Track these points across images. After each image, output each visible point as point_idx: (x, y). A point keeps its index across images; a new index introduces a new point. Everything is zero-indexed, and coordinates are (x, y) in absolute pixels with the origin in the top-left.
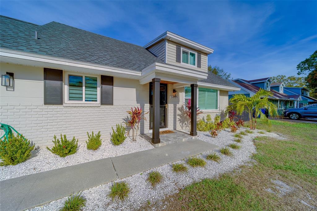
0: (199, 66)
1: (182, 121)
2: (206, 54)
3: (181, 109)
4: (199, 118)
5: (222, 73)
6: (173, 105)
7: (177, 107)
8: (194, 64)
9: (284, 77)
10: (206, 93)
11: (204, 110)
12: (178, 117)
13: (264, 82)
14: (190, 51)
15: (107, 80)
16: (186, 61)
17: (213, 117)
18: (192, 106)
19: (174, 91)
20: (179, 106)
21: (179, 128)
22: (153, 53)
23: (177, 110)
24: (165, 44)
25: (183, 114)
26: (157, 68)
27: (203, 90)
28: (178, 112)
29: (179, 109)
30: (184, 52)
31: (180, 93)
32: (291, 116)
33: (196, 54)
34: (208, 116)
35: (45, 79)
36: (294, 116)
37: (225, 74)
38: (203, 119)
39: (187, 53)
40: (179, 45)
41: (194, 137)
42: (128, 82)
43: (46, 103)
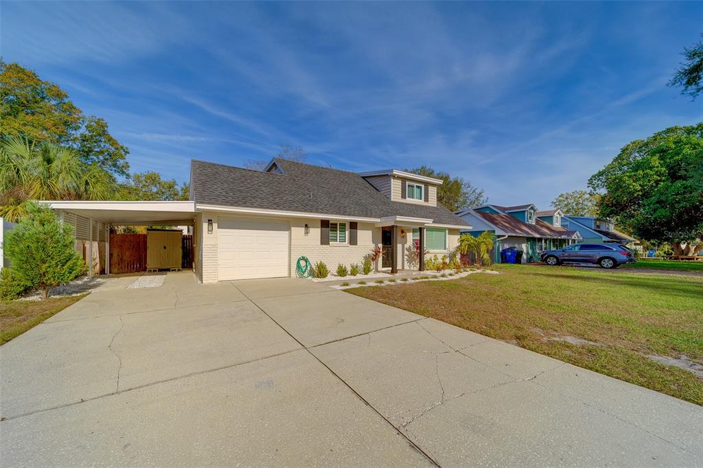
0: (426, 200)
1: (410, 261)
2: (434, 185)
3: (409, 250)
4: (427, 257)
5: (469, 189)
6: (401, 245)
7: (405, 247)
8: (421, 199)
9: (584, 194)
10: (434, 232)
11: (431, 251)
12: (406, 257)
13: (524, 211)
14: (415, 184)
15: (354, 226)
16: (411, 196)
17: (440, 257)
18: (419, 245)
19: (403, 232)
20: (407, 246)
21: (406, 267)
22: (375, 186)
23: (405, 251)
24: (390, 180)
25: (411, 254)
26: (397, 219)
27: (431, 229)
28: (406, 252)
29: (407, 249)
30: (409, 186)
31: (408, 234)
32: (548, 260)
33: (423, 186)
34: (435, 256)
35: (322, 227)
36: (552, 261)
37: (474, 191)
38: (431, 260)
39: (413, 186)
40: (404, 179)
41: (422, 272)
42: (367, 226)
43: (321, 244)
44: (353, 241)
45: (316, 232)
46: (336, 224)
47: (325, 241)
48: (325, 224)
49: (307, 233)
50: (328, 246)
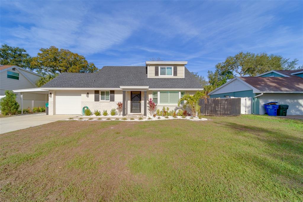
0: (175, 74)
2: (181, 65)
7: (147, 102)
8: (171, 75)
12: (147, 108)
28: (148, 105)
30: (162, 69)
31: (149, 95)
33: (172, 67)
35: (95, 93)
39: (164, 68)
40: (157, 65)
43: (95, 101)
44: (112, 99)
45: (92, 96)
46: (104, 92)
47: (97, 99)
48: (97, 92)
49: (88, 96)
50: (98, 102)
